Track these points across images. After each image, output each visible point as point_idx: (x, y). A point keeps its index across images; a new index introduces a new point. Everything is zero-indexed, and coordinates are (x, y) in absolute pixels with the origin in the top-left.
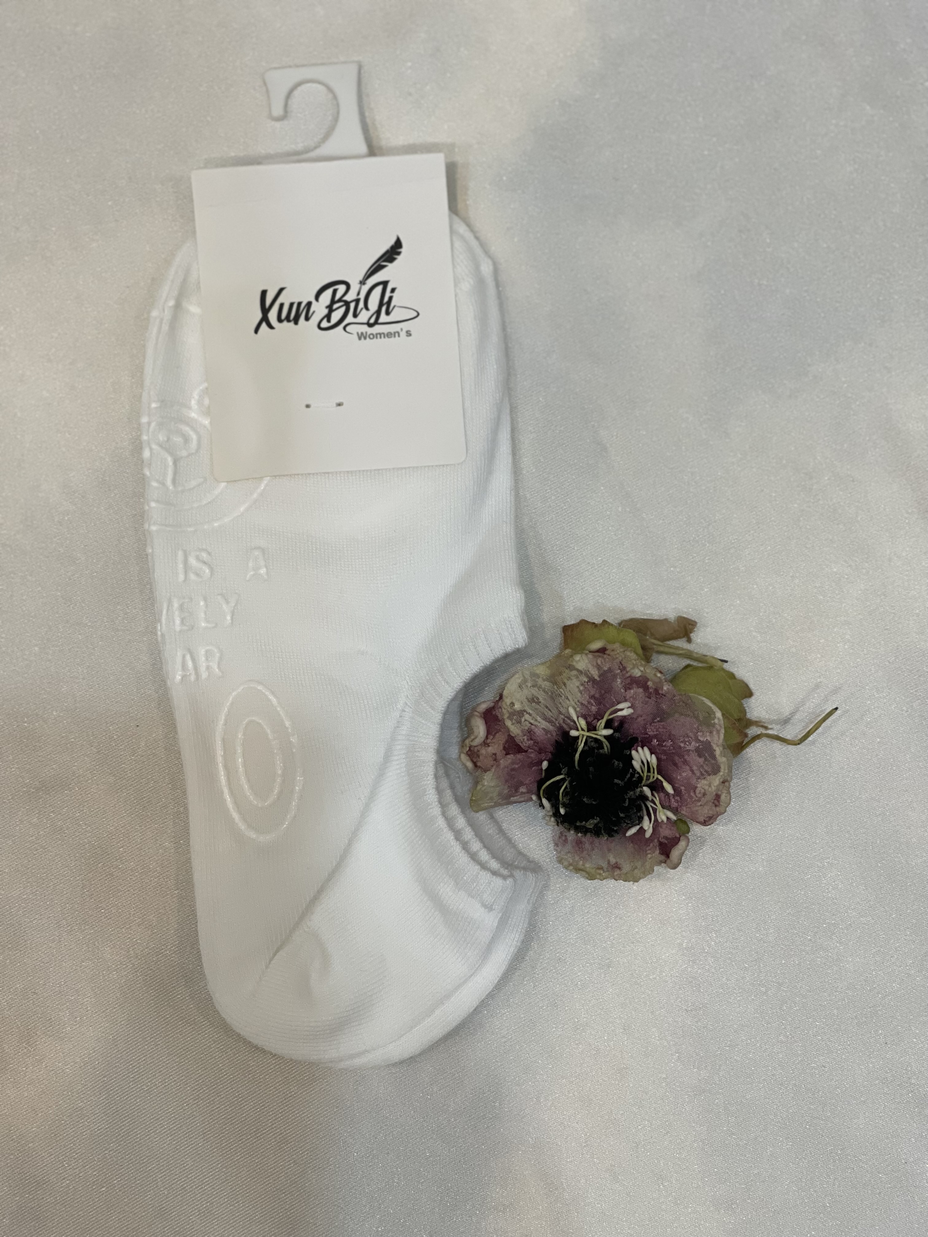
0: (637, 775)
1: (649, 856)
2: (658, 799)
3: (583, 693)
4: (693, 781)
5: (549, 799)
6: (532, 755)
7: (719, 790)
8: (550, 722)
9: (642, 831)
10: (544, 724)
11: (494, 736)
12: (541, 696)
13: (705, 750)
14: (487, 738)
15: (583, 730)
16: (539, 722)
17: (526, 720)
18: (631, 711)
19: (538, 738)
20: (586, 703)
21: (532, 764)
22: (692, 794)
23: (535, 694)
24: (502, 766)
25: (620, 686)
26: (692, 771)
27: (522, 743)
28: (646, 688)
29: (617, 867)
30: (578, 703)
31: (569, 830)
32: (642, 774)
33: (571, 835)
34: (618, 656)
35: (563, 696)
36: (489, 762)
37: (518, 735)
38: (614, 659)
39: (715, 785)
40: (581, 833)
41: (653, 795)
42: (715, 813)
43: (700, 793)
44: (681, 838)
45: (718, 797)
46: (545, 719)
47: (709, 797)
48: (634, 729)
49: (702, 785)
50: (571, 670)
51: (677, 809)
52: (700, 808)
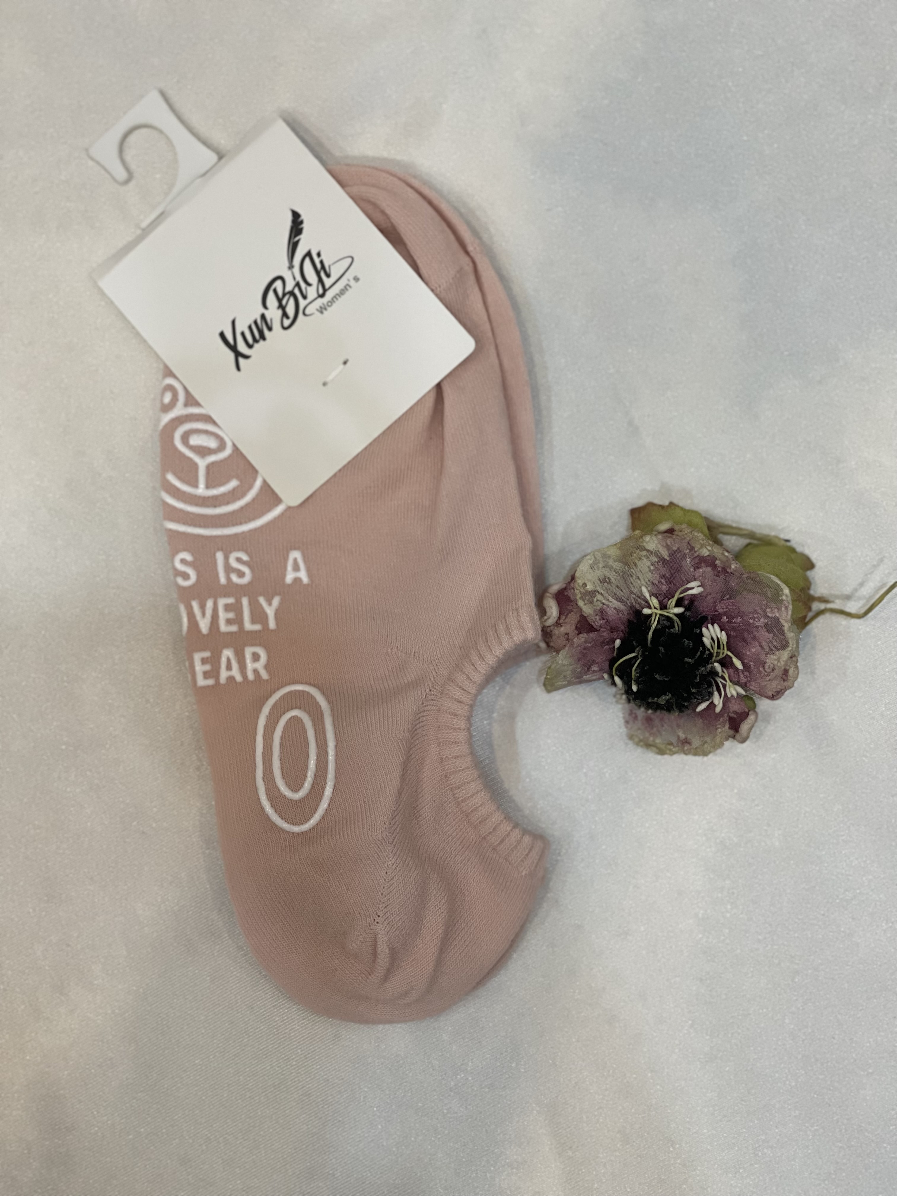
0: (707, 652)
1: (719, 730)
2: (727, 674)
3: (654, 572)
4: (763, 657)
5: (621, 677)
6: (605, 634)
7: (787, 665)
8: (622, 601)
9: (712, 705)
10: (616, 604)
11: (566, 616)
12: (613, 576)
13: (774, 626)
14: (559, 618)
15: (655, 608)
16: (611, 602)
17: (597, 600)
18: (701, 589)
19: (610, 618)
20: (657, 583)
21: (603, 643)
22: (761, 669)
23: (607, 574)
24: (575, 645)
25: (689, 565)
26: (761, 646)
27: (594, 622)
28: (714, 567)
29: (686, 742)
30: (649, 583)
31: (640, 706)
32: (712, 651)
33: (641, 712)
34: (686, 536)
35: (634, 577)
36: (563, 641)
37: (591, 614)
38: (682, 539)
39: (784, 659)
40: (652, 709)
41: (723, 671)
42: (783, 687)
43: (769, 668)
44: (751, 713)
45: (786, 672)
46: (617, 599)
47: (778, 672)
48: (704, 608)
49: (771, 660)
50: (641, 551)
51: (746, 684)
52: (769, 683)
